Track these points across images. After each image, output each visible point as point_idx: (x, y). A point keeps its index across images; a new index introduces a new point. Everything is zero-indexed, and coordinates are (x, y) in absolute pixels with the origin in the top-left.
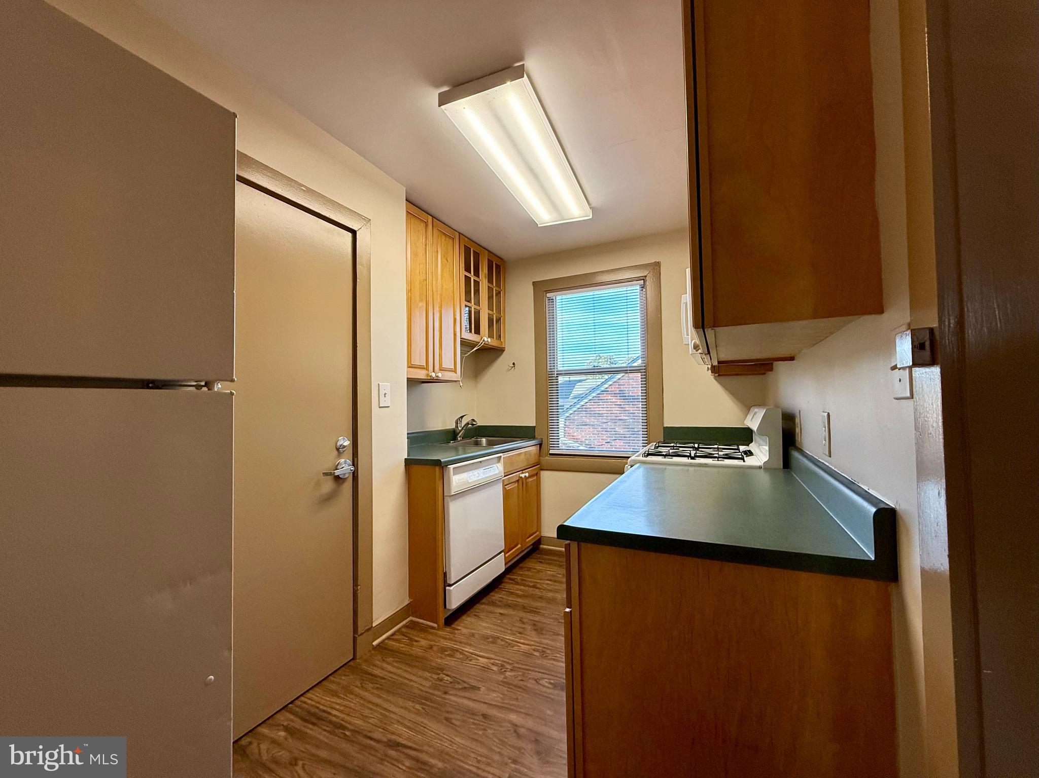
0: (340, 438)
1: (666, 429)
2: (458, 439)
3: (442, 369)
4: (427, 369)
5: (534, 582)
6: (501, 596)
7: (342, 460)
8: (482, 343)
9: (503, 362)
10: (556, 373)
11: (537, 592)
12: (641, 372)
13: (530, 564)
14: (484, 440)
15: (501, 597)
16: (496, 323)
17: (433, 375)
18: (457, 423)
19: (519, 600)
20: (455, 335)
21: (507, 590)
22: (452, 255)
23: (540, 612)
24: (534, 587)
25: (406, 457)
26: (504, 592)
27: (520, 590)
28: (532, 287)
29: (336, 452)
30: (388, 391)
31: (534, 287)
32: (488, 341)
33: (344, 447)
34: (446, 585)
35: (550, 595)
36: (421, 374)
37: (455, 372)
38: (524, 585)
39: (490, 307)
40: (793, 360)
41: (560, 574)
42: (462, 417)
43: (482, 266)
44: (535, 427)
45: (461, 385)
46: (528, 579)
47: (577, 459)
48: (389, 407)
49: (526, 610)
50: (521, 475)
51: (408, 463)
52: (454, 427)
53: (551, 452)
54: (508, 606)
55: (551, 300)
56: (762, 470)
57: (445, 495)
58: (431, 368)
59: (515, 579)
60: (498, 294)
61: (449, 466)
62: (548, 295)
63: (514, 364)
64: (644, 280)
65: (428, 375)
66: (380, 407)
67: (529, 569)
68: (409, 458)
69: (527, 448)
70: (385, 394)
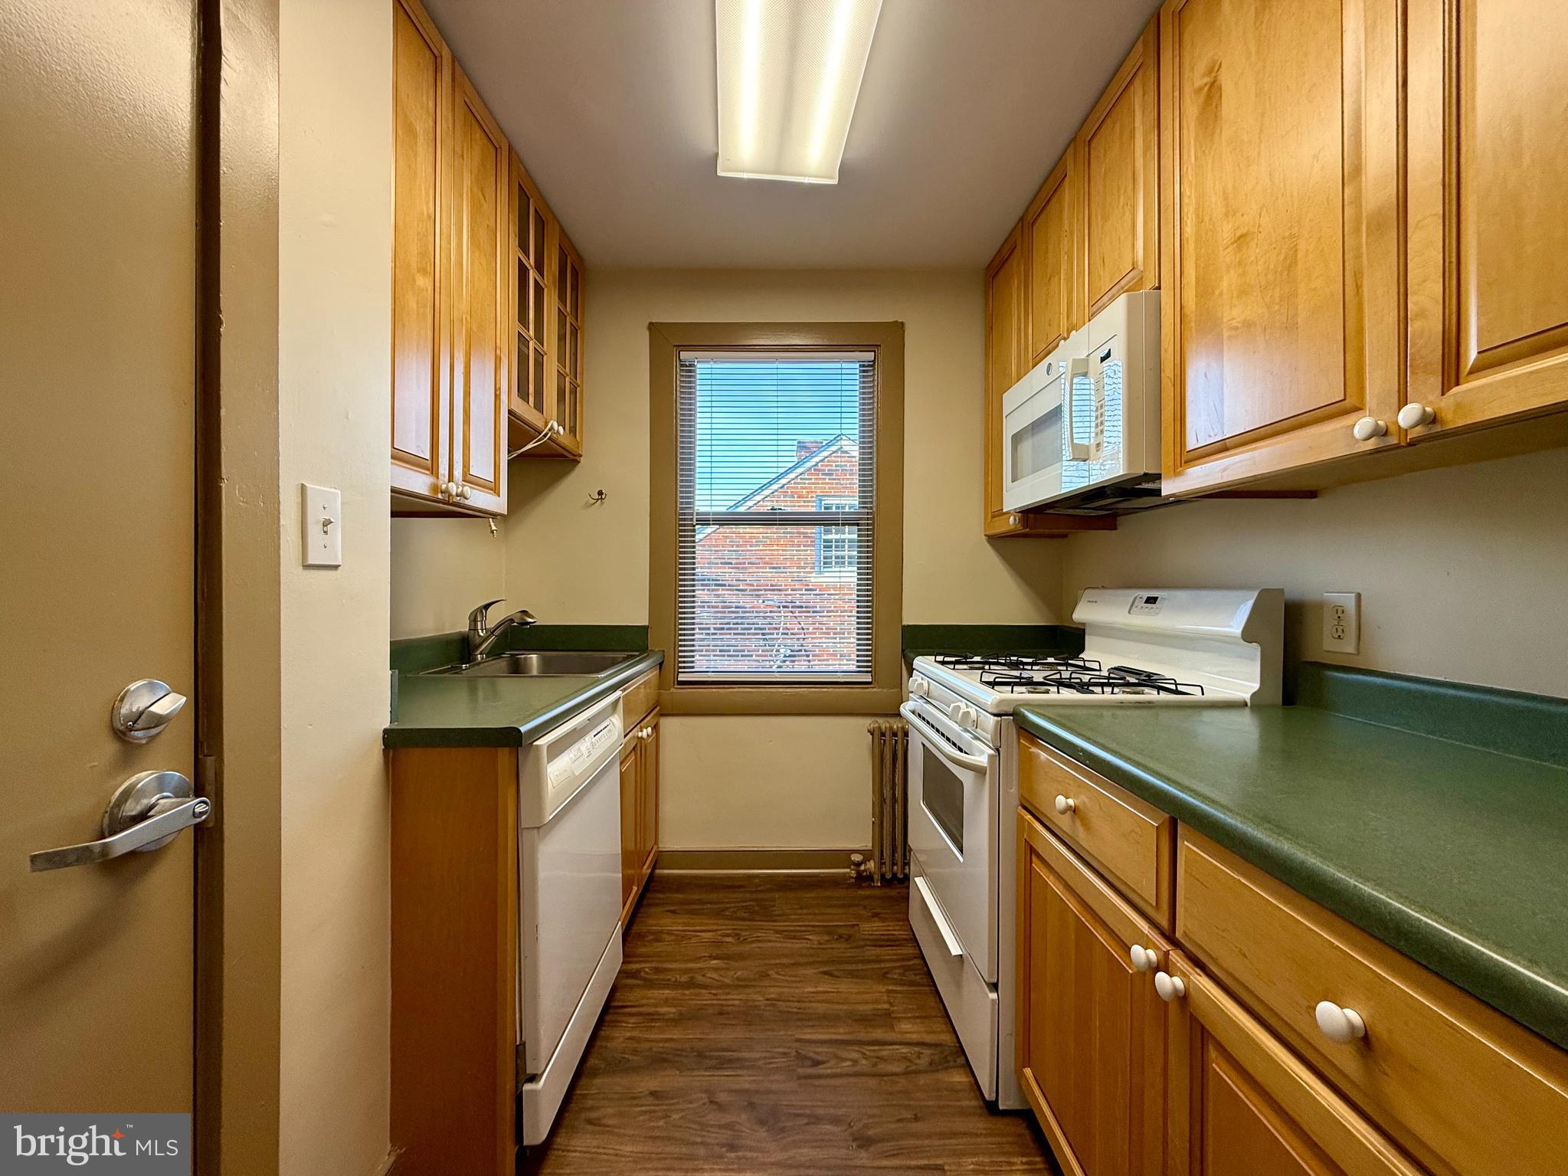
0: (133, 687)
1: (907, 629)
2: (476, 659)
3: (468, 479)
4: (432, 468)
5: (685, 971)
6: (628, 1034)
7: (144, 778)
8: (545, 436)
9: (573, 487)
10: (695, 517)
11: (705, 998)
12: (858, 525)
13: (651, 922)
14: (534, 658)
15: (629, 1038)
16: (570, 395)
17: (453, 488)
18: (474, 620)
19: (676, 1034)
20: (497, 397)
21: (633, 1010)
22: (494, 187)
23: (738, 1059)
24: (691, 984)
25: (387, 725)
26: (633, 1020)
27: (667, 1002)
28: (648, 333)
29: (110, 748)
30: (336, 514)
31: (650, 332)
32: (558, 432)
33: (159, 720)
34: (523, 1078)
35: (735, 998)
36: (419, 483)
37: (496, 490)
38: (667, 985)
39: (561, 359)
40: (1315, 497)
41: (728, 935)
42: (487, 607)
43: (550, 258)
44: (646, 628)
45: (494, 528)
46: (670, 966)
47: (736, 689)
48: (336, 567)
49: (711, 1063)
50: (640, 734)
51: (395, 742)
52: (467, 630)
53: (682, 677)
54: (660, 1061)
55: (689, 369)
56: (1247, 711)
57: (524, 824)
58: (443, 469)
59: (639, 971)
60: (575, 332)
61: (535, 743)
62: (684, 355)
63: (600, 493)
64: (875, 352)
65: (435, 488)
66: (307, 567)
67: (658, 937)
68: (396, 726)
69: (640, 673)
70: (327, 523)
